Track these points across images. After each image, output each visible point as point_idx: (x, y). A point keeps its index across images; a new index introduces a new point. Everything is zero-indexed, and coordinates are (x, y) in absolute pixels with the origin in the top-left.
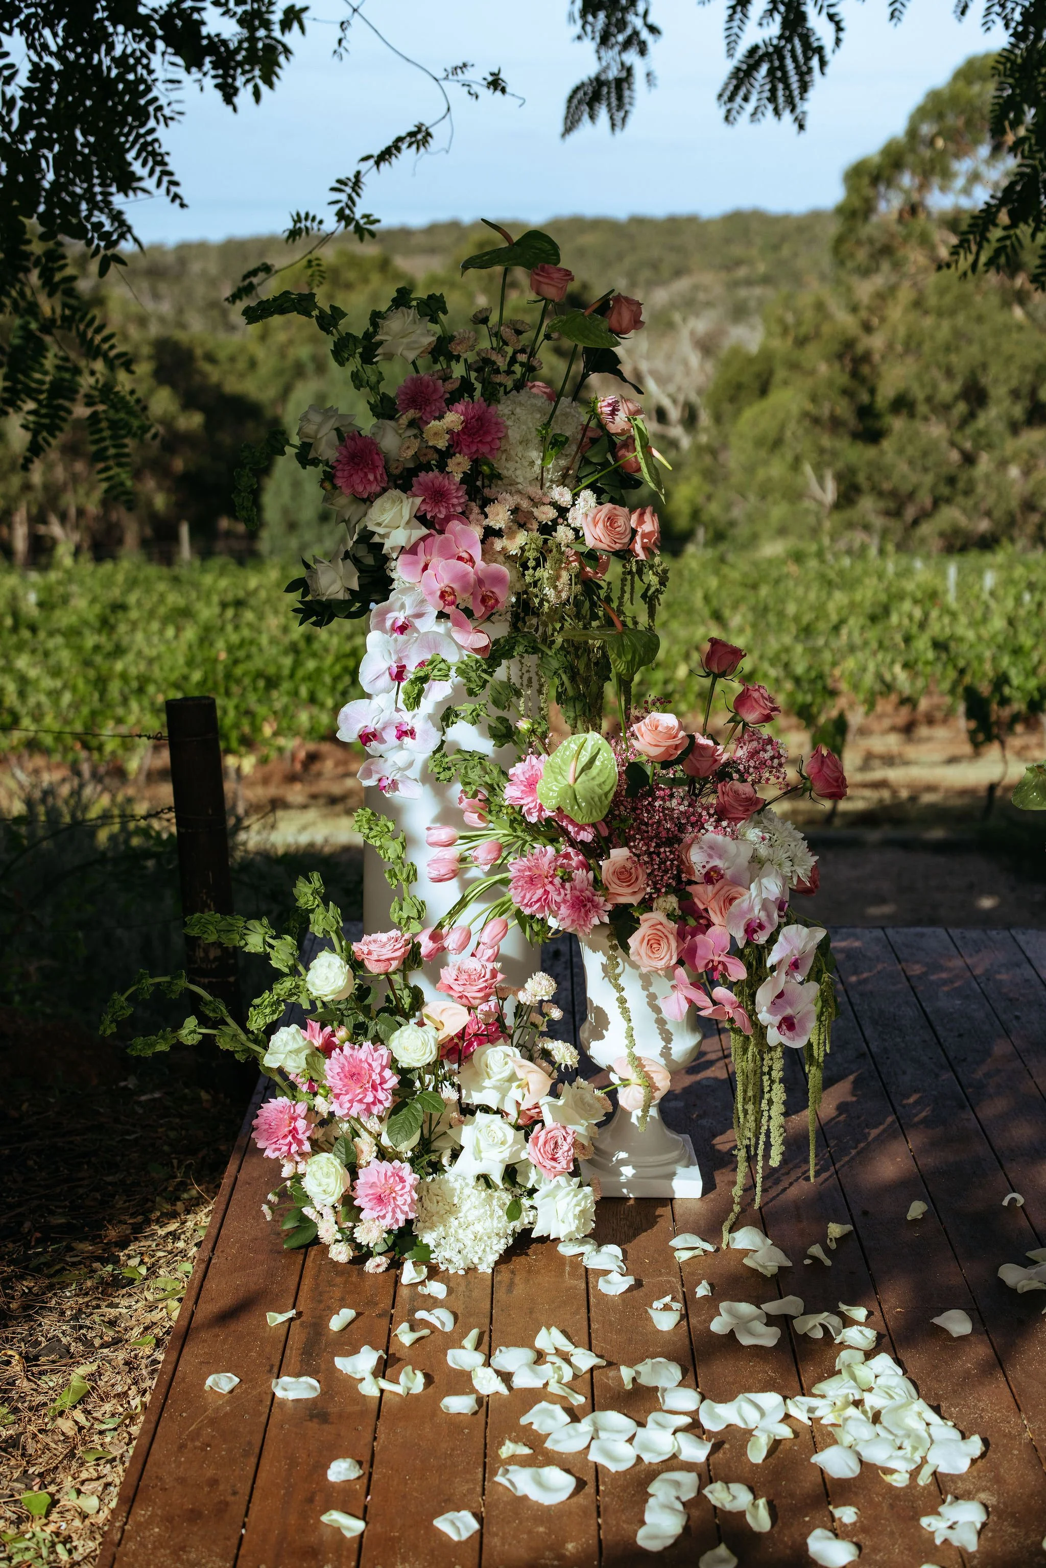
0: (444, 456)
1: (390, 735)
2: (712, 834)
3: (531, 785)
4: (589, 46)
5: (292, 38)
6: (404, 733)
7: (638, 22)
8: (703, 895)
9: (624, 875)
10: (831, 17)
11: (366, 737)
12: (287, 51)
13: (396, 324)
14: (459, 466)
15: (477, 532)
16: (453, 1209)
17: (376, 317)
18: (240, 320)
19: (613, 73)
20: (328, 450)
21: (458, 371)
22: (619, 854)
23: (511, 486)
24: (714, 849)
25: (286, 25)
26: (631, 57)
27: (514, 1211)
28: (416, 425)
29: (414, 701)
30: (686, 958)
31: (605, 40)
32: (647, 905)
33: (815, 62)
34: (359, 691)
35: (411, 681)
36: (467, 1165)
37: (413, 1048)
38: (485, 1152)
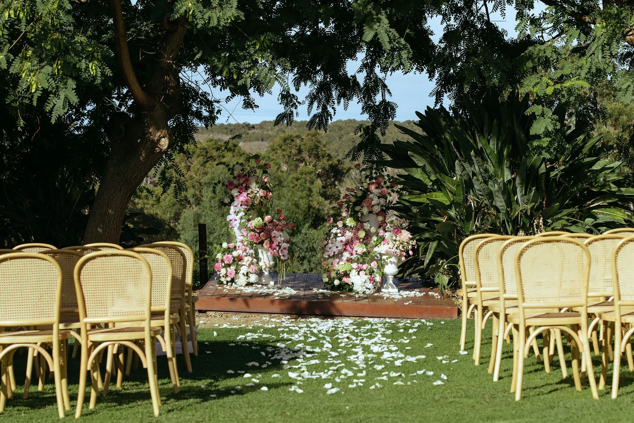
0: (242, 184)
1: (234, 220)
2: (275, 232)
3: (251, 224)
4: (282, 106)
5: (218, 116)
6: (235, 220)
7: (295, 101)
8: (273, 239)
9: (262, 235)
10: (333, 108)
11: (230, 220)
12: (217, 118)
13: (236, 166)
14: (244, 185)
15: (246, 194)
16: (239, 278)
17: (234, 166)
18: (215, 165)
19: (289, 112)
20: (226, 183)
21: (245, 173)
22: (262, 233)
23: (251, 188)
24: (275, 233)
25: (217, 113)
26: (293, 109)
27: (247, 279)
28: (238, 180)
29: (237, 215)
30: (271, 247)
31: (287, 105)
32: (266, 239)
33: (329, 118)
34: (229, 214)
35: (237, 213)
36: (241, 272)
37: (235, 254)
38: (244, 270)
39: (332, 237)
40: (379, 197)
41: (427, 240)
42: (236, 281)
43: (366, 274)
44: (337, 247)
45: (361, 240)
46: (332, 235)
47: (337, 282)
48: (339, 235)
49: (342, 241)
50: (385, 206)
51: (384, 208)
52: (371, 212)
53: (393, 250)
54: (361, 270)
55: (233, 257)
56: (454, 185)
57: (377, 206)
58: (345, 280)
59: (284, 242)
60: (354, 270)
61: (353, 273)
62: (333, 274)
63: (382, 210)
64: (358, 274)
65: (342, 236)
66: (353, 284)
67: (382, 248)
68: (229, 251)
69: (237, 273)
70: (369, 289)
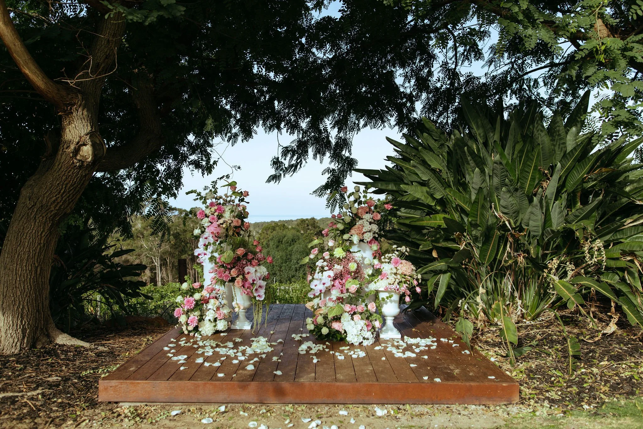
0: (214, 213)
1: (202, 255)
2: (249, 267)
3: (220, 259)
6: (205, 254)
8: (246, 276)
9: (234, 272)
11: (199, 254)
14: (216, 214)
15: (218, 223)
16: (204, 326)
22: (233, 270)
23: (225, 218)
24: (249, 269)
27: (215, 326)
28: (210, 208)
29: (207, 249)
30: (244, 286)
32: (237, 277)
34: (198, 247)
35: (206, 246)
36: (207, 319)
37: (197, 296)
38: (210, 315)
39: (317, 271)
40: (370, 223)
41: (437, 273)
42: (200, 330)
43: (362, 319)
44: (324, 284)
45: (353, 274)
46: (318, 268)
47: (325, 331)
48: (326, 268)
49: (329, 276)
50: (377, 233)
51: (377, 236)
52: (362, 241)
53: (394, 287)
54: (355, 313)
55: (195, 301)
56: (467, 203)
57: (369, 233)
58: (336, 326)
59: (260, 279)
60: (347, 314)
61: (346, 317)
62: (320, 320)
63: (374, 237)
64: (352, 319)
65: (330, 269)
66: (345, 332)
67: (380, 285)
68: (191, 292)
69: (201, 319)
70: (368, 339)
